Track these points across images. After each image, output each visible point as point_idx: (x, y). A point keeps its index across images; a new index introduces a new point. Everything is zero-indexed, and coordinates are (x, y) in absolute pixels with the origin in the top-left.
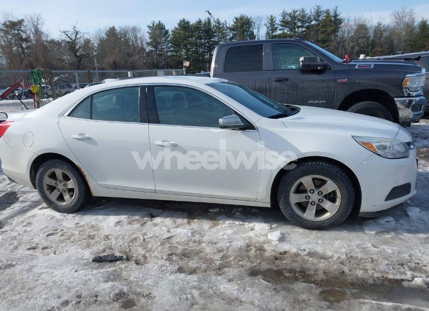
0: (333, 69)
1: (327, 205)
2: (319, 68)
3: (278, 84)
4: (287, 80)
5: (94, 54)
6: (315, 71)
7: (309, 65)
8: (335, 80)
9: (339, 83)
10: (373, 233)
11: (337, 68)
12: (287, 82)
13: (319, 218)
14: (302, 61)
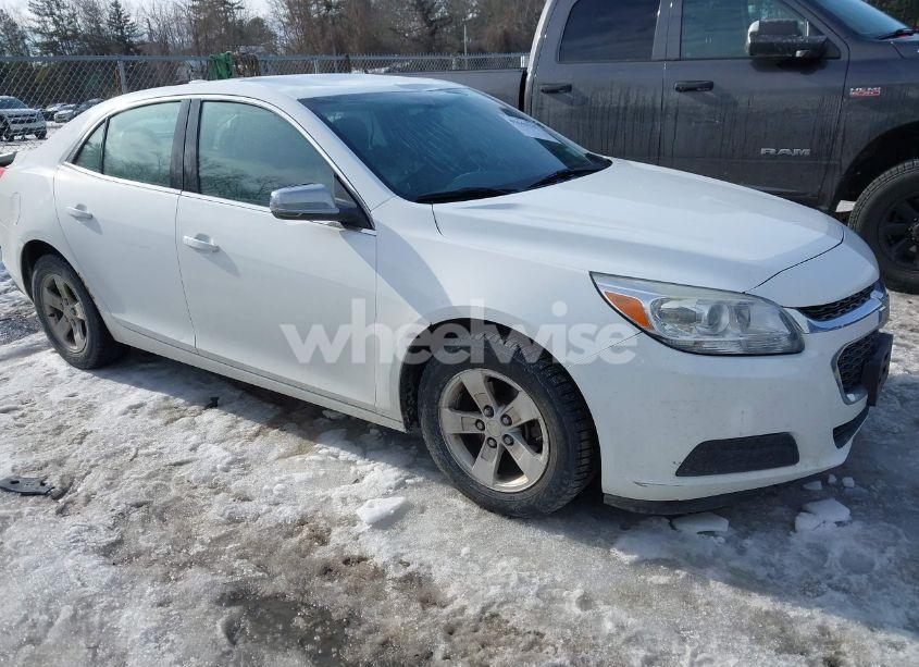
0: (844, 58)
1: (521, 454)
2: (798, 53)
3: (685, 98)
4: (710, 86)
5: (471, 16)
6: (789, 64)
7: (772, 44)
8: (844, 93)
9: (855, 98)
10: (626, 558)
11: (858, 53)
12: (709, 93)
13: (505, 485)
14: (752, 34)
